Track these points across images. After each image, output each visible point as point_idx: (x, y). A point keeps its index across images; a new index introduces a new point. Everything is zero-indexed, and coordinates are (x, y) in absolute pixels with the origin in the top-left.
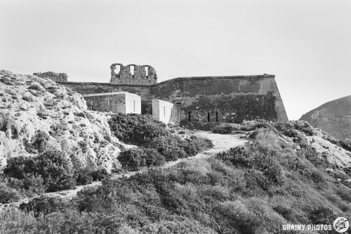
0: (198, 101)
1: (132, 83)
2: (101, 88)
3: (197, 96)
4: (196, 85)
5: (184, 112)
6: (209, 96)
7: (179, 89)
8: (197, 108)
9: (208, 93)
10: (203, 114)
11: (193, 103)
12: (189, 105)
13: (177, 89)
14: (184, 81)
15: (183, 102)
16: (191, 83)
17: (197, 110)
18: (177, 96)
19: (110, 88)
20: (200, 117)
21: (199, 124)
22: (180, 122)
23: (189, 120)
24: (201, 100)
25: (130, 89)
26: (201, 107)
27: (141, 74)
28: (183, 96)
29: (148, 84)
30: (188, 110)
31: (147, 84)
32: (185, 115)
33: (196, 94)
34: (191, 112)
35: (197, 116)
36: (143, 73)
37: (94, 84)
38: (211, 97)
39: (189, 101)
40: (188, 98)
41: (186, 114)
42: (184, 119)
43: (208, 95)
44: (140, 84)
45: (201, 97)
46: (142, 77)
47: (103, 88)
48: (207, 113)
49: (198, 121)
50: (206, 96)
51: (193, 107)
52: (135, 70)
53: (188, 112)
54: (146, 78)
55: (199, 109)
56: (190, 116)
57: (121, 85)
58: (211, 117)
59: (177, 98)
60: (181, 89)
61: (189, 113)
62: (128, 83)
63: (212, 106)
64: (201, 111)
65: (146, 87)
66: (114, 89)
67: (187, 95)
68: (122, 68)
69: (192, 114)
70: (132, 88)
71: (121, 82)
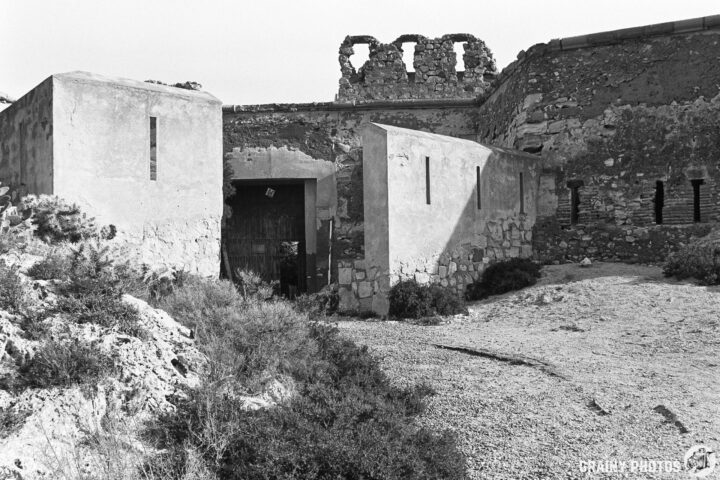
0: (612, 133)
1: (406, 98)
2: (301, 122)
3: (610, 115)
4: (607, 68)
5: (550, 183)
6: (662, 111)
7: (534, 90)
8: (610, 162)
9: (659, 97)
10: (632, 191)
11: (591, 143)
12: (573, 155)
13: (528, 93)
14: (556, 55)
15: (548, 144)
16: (583, 60)
17: (608, 171)
18: (529, 122)
19: (330, 118)
20: (622, 202)
21: (617, 233)
22: (535, 229)
23: (576, 217)
24: (628, 130)
25: (398, 118)
26: (626, 160)
27: (438, 67)
28: (552, 118)
29: (465, 97)
30: (571, 178)
31: (458, 99)
32: (554, 198)
33: (607, 104)
34: (581, 183)
35: (610, 201)
36: (445, 60)
37: (279, 108)
38: (670, 112)
39: (573, 138)
40: (572, 123)
41: (559, 192)
42: (550, 213)
43: (660, 104)
44: (437, 98)
45: (627, 114)
46: (442, 75)
47: (307, 120)
48: (653, 182)
49: (613, 220)
50: (651, 111)
51: (591, 160)
52: (417, 53)
53: (570, 184)
54: (454, 78)
55: (616, 168)
56: (576, 201)
57: (368, 108)
58: (669, 203)
59: (527, 129)
60: (545, 91)
61: (575, 186)
62: (393, 99)
63: (674, 154)
64: (626, 179)
65: (457, 106)
66: (343, 123)
67: (566, 113)
68: (376, 49)
69: (584, 192)
70: (406, 113)
71: (369, 96)
